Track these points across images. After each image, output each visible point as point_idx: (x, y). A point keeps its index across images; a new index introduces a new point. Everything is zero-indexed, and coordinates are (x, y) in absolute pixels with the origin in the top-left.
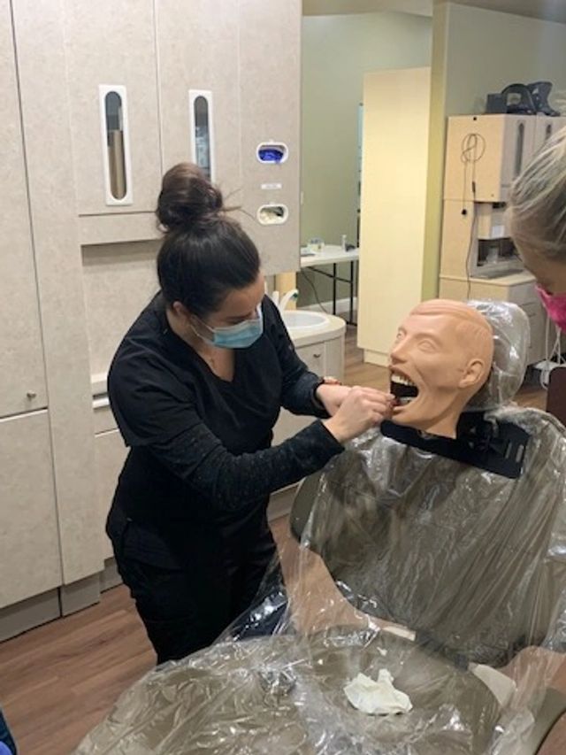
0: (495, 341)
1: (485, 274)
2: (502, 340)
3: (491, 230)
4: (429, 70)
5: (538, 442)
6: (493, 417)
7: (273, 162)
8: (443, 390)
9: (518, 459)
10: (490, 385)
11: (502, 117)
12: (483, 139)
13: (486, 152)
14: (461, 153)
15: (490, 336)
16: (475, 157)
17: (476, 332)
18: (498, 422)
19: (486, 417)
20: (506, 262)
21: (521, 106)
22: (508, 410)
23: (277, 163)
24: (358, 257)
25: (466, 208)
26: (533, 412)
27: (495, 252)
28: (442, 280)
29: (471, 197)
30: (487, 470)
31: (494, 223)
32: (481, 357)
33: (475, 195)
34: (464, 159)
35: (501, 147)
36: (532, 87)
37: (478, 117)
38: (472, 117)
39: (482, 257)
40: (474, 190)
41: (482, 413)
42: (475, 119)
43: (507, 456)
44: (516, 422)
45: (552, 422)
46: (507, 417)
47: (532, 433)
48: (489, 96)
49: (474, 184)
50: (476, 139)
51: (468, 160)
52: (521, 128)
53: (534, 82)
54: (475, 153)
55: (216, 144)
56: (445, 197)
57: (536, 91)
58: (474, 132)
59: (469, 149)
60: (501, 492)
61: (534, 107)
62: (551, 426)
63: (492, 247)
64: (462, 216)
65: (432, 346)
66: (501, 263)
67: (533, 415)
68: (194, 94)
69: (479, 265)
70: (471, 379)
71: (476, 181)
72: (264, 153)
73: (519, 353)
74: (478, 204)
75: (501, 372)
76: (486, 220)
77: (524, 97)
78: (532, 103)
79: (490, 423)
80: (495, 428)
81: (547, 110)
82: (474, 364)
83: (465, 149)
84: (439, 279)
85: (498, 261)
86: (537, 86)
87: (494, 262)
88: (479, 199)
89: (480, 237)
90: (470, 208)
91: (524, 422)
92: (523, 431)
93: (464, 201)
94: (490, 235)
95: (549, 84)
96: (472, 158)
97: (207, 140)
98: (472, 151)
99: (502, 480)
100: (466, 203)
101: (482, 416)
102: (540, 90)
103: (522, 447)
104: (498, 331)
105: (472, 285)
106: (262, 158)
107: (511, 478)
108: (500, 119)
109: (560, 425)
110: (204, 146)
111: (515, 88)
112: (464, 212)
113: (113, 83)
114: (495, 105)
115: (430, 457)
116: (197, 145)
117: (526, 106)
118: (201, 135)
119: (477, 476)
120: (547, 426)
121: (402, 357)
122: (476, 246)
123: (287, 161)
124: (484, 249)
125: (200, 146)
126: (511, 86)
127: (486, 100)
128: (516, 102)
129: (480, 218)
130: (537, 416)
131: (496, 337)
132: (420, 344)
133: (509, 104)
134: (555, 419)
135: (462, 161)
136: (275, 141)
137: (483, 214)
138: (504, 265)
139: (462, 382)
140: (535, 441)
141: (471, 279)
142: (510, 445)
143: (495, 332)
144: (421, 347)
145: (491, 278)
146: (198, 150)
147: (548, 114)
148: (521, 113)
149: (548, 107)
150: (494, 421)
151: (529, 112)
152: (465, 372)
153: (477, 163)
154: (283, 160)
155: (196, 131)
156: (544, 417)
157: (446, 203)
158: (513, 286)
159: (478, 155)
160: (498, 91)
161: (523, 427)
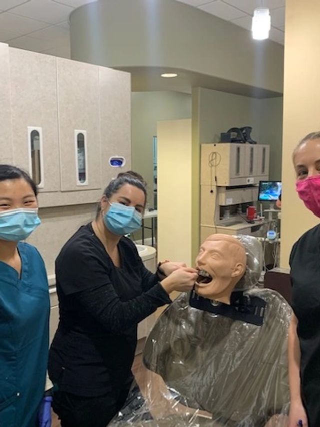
0: (247, 255)
1: (223, 224)
2: (250, 255)
3: (226, 200)
4: (190, 120)
5: (271, 306)
6: (247, 294)
7: (117, 166)
8: (224, 278)
9: (261, 315)
10: (246, 277)
11: (229, 144)
12: (219, 154)
13: (221, 161)
14: (208, 162)
15: (244, 252)
16: (216, 163)
17: (238, 250)
18: (250, 296)
19: (244, 294)
20: (234, 218)
21: (238, 139)
22: (254, 291)
23: (120, 167)
24: (156, 215)
25: (213, 189)
26: (267, 291)
27: (228, 213)
28: (202, 228)
29: (214, 183)
30: (246, 322)
31: (227, 197)
32: (242, 262)
33: (217, 183)
34: (210, 165)
35: (229, 159)
36: (242, 129)
37: (216, 144)
38: (213, 145)
39: (222, 215)
40: (216, 180)
41: (242, 292)
42: (215, 145)
43: (255, 314)
44: (259, 296)
45: (277, 295)
46: (254, 294)
47: (268, 301)
48: (222, 134)
49: (216, 178)
50: (216, 155)
51: (212, 166)
52: (238, 149)
53: (243, 127)
54: (216, 161)
55: (88, 157)
56: (202, 184)
57: (244, 131)
58: (215, 151)
59: (212, 160)
60: (254, 333)
61: (244, 139)
62: (277, 297)
63: (226, 209)
64: (210, 193)
65: (218, 256)
66: (232, 218)
67: (267, 293)
68: (77, 132)
69: (220, 219)
70: (237, 273)
71: (217, 176)
72: (112, 162)
73: (259, 261)
74: (218, 187)
75: (251, 271)
76: (223, 195)
77: (239, 134)
78: (243, 137)
79: (246, 297)
80: (249, 300)
81: (250, 140)
82: (238, 266)
83: (211, 159)
84: (200, 227)
85: (230, 217)
86: (245, 129)
87: (228, 218)
88: (219, 185)
89: (220, 204)
90: (215, 189)
91: (263, 296)
92: (263, 300)
93: (211, 185)
94: (226, 203)
95: (250, 128)
96: (214, 164)
97: (84, 155)
98: (214, 161)
99: (254, 326)
100: (213, 187)
101: (242, 294)
102: (246, 130)
103: (262, 309)
104: (247, 249)
105: (218, 229)
106: (112, 164)
107: (258, 325)
108: (228, 145)
109: (281, 296)
110: (82, 158)
111: (234, 130)
112: (212, 191)
113: (35, 126)
114: (225, 138)
115: (216, 316)
116: (78, 157)
117: (240, 139)
118: (80, 152)
119: (241, 325)
120: (274, 298)
121: (203, 262)
122: (218, 209)
123: (125, 166)
124: (223, 210)
125: (80, 158)
126: (232, 129)
127: (220, 135)
128: (234, 137)
129: (220, 194)
130: (270, 293)
131: (247, 253)
132: (212, 255)
133: (231, 137)
134: (279, 294)
135: (209, 165)
136: (118, 155)
137: (221, 192)
138: (233, 219)
139: (233, 274)
140: (269, 305)
141: (217, 227)
142: (257, 308)
143: (247, 250)
144: (213, 257)
145: (227, 226)
146: (79, 160)
147: (251, 143)
148: (238, 143)
149: (250, 139)
150: (248, 296)
151: (242, 141)
152: (234, 270)
153: (217, 167)
154: (123, 165)
155: (78, 151)
156: (273, 293)
157: (202, 186)
158: (238, 230)
159: (218, 162)
160: (226, 131)
161: (263, 298)
